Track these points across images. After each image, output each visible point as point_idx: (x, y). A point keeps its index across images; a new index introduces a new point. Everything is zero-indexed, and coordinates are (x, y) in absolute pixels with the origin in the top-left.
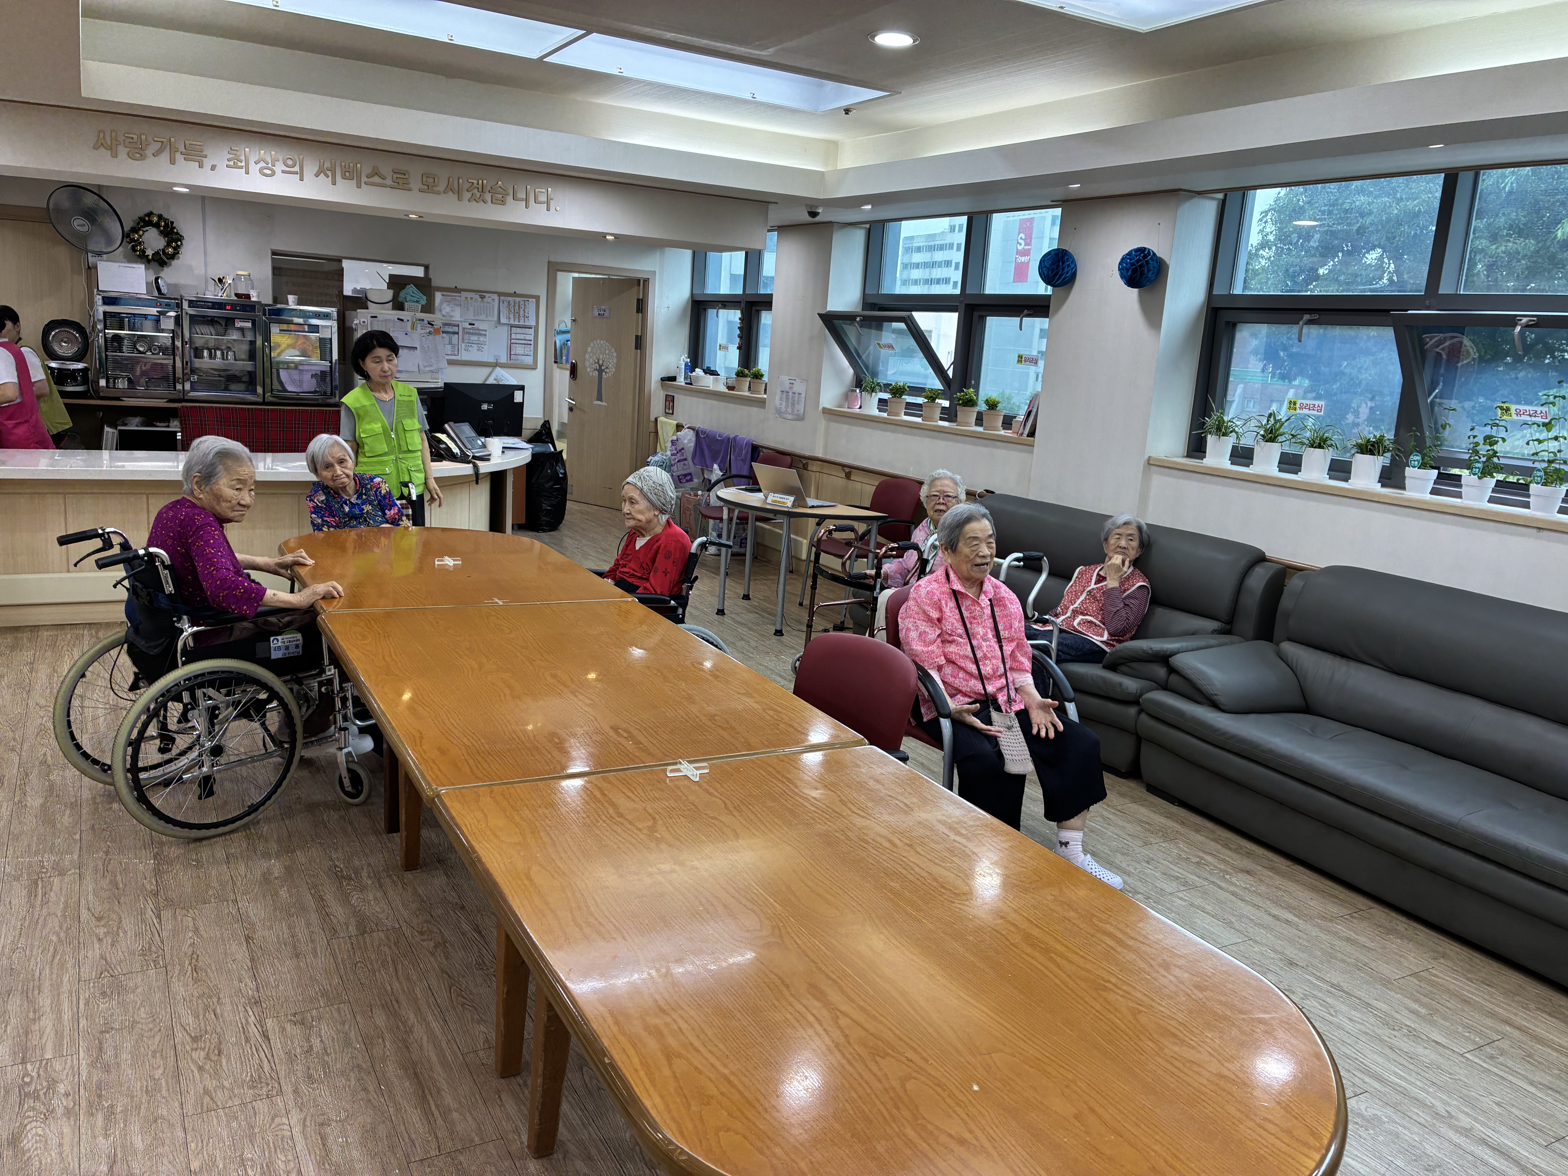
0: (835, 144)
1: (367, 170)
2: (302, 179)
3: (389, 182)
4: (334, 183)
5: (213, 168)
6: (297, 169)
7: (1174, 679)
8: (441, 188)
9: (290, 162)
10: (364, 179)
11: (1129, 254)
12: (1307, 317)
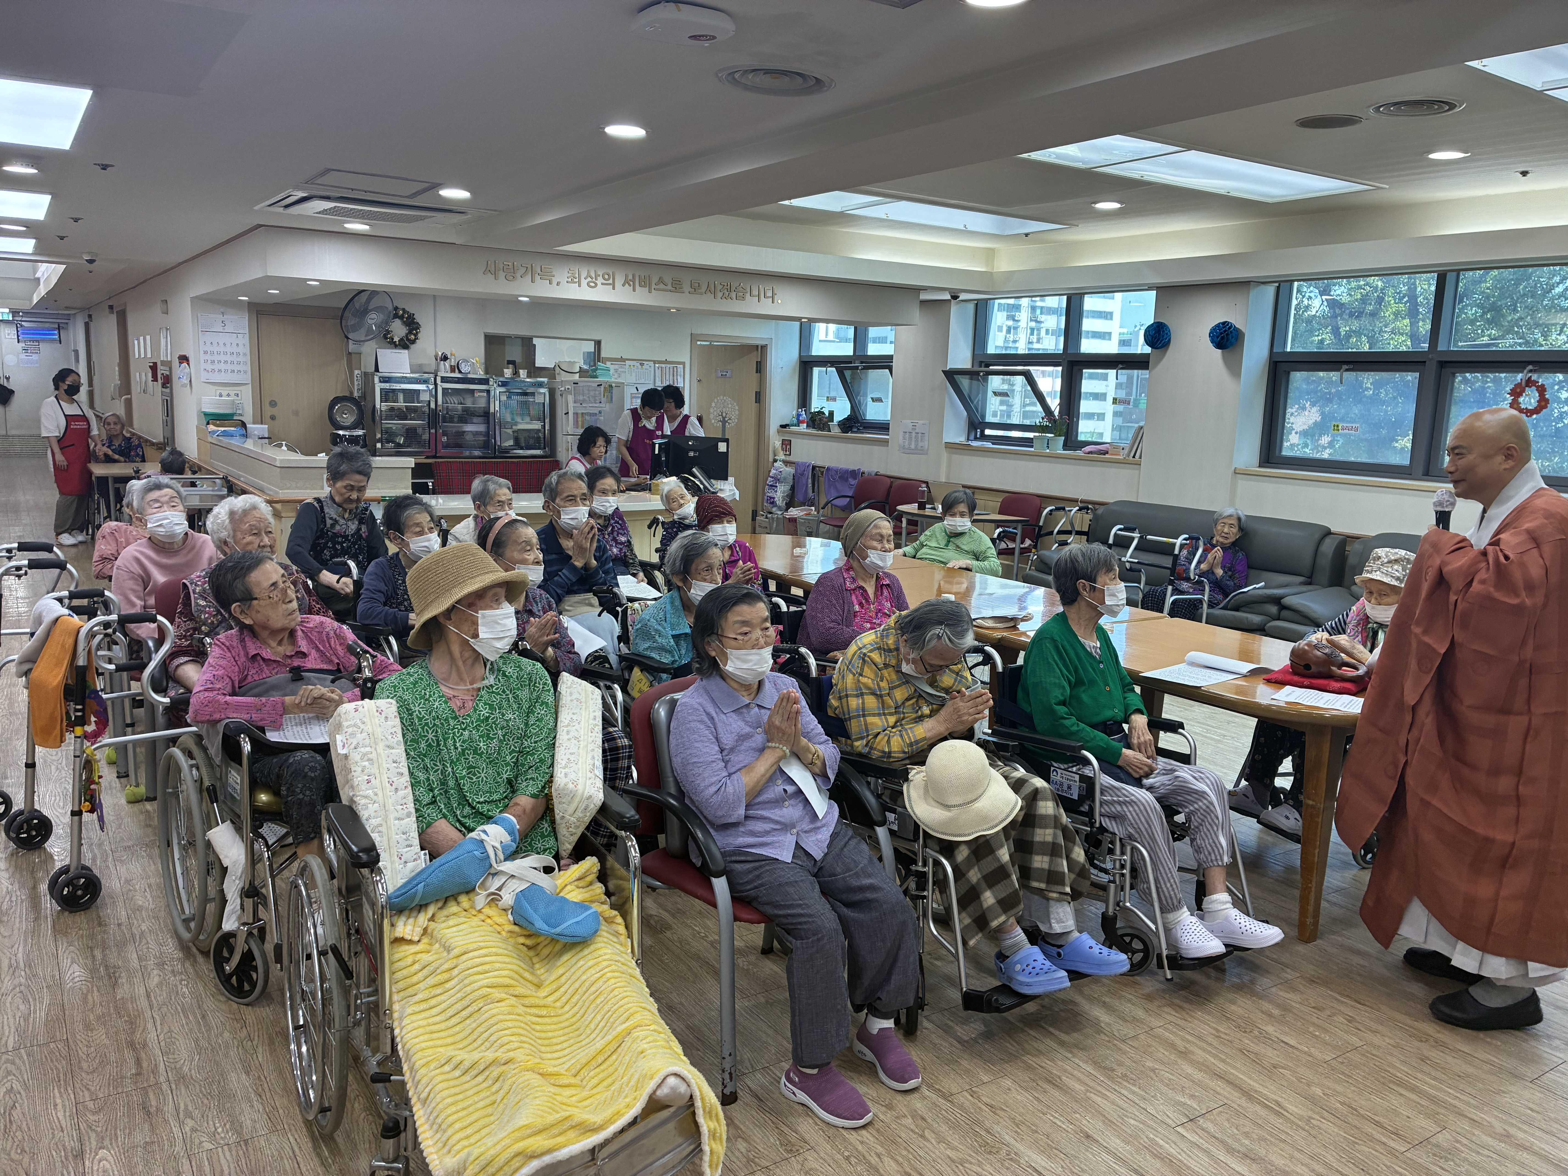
0: (992, 250)
1: (655, 279)
2: (614, 289)
3: (669, 287)
4: (634, 290)
5: (558, 284)
6: (611, 281)
7: (1284, 613)
8: (703, 290)
9: (606, 277)
10: (654, 286)
11: (1218, 326)
12: (1345, 367)
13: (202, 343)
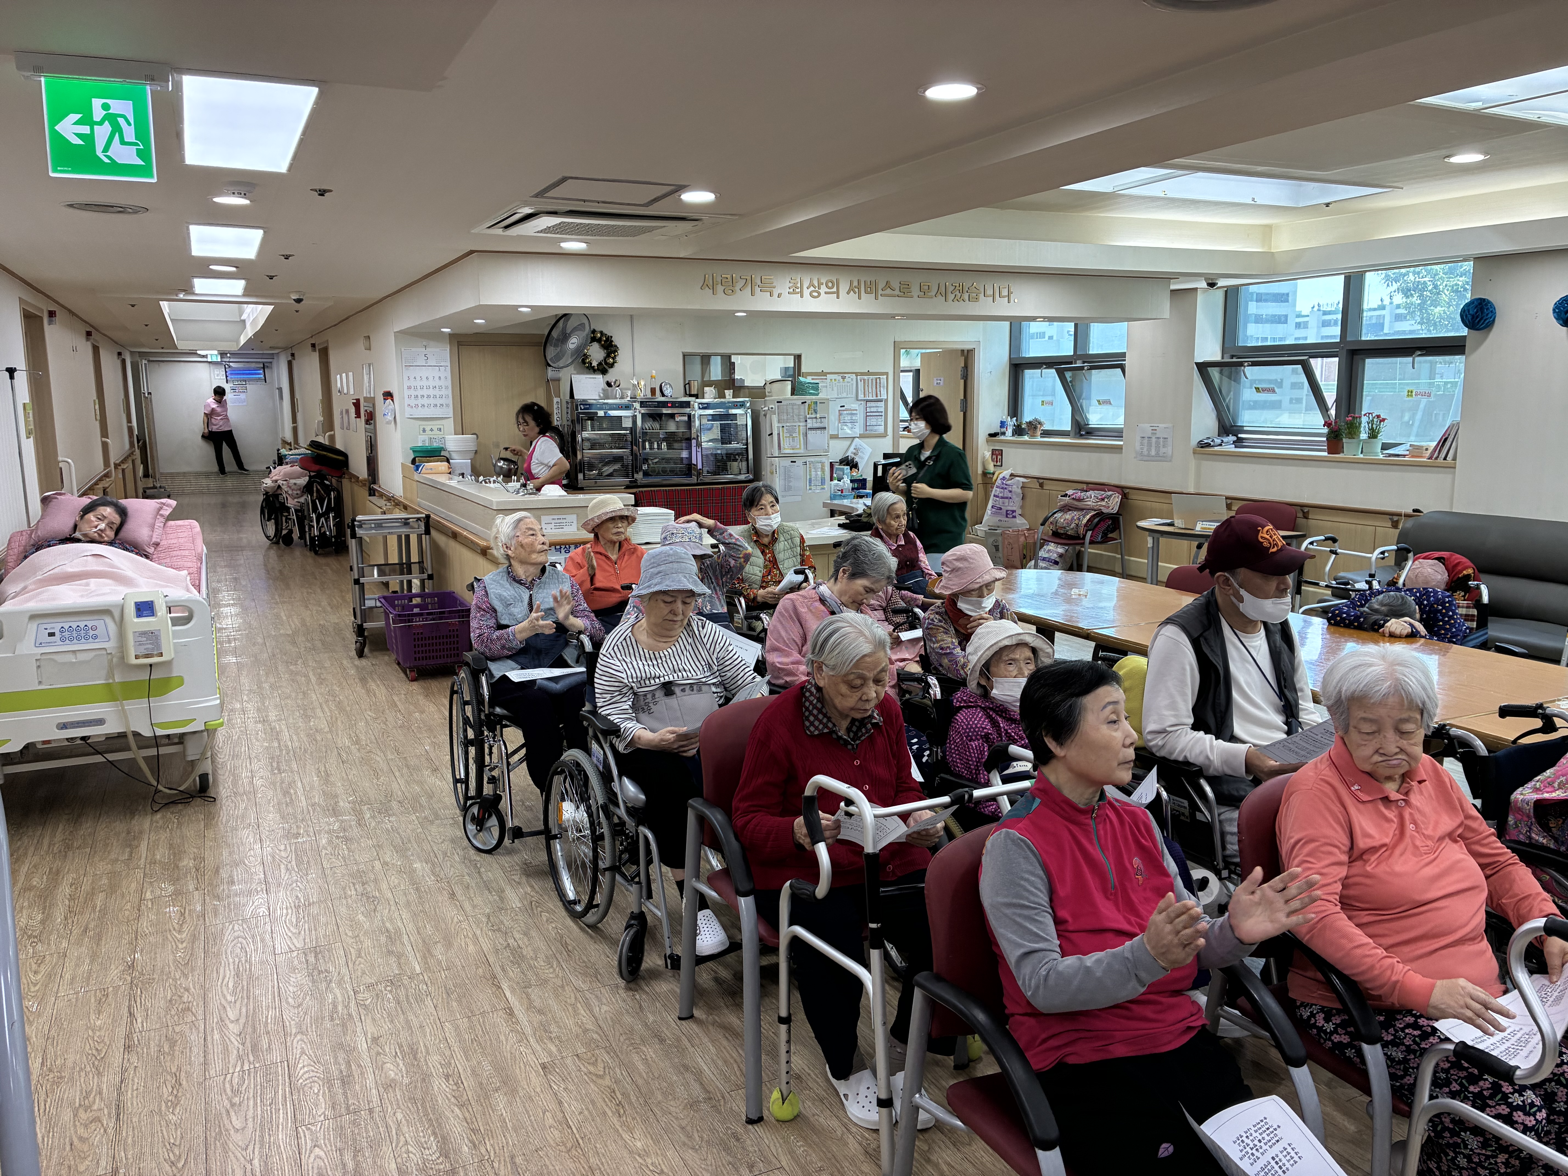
1: (881, 285)
2: (838, 297)
3: (897, 292)
4: (859, 298)
5: (779, 295)
6: (835, 289)
8: (934, 293)
9: (830, 285)
10: (880, 292)
11: (1561, 300)
13: (406, 378)
